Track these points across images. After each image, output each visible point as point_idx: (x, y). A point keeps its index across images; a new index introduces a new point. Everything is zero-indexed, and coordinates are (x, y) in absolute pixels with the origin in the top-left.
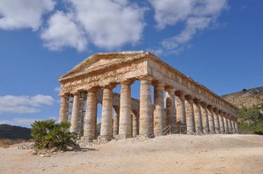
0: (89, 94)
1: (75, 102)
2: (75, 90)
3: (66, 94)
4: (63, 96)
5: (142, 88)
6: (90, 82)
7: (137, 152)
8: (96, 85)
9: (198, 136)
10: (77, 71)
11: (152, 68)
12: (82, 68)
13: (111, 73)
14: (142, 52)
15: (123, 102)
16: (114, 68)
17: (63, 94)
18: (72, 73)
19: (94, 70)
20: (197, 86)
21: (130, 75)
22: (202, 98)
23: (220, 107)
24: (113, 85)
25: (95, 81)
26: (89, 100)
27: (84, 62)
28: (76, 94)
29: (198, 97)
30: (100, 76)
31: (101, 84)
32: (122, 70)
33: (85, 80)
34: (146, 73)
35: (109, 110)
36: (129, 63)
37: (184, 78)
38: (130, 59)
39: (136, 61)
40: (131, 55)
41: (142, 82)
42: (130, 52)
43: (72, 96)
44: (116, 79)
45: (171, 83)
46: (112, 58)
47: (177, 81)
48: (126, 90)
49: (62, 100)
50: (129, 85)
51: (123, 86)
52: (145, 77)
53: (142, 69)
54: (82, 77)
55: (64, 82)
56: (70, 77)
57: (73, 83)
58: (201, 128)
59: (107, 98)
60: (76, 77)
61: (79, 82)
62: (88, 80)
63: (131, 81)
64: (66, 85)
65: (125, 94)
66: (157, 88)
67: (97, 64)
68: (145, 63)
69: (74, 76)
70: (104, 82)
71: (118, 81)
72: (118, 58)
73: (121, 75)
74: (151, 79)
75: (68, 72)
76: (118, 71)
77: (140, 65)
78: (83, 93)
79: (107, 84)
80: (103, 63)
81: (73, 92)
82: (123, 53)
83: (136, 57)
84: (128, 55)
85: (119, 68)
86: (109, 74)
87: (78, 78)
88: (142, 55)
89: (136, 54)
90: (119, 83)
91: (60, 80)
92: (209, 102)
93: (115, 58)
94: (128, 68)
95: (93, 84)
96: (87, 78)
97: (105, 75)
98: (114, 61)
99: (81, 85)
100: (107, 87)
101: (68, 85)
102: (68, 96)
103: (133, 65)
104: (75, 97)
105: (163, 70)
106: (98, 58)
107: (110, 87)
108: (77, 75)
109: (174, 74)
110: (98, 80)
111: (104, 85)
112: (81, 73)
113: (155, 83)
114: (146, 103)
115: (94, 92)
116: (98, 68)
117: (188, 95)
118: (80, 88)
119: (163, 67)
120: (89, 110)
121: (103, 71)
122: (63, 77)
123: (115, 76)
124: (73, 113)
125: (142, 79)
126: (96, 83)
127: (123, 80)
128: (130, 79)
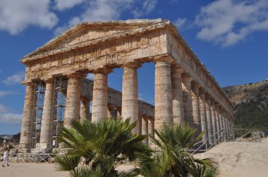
0: (71, 81)
1: (47, 93)
2: (49, 75)
3: (34, 81)
4: (29, 84)
5: (157, 73)
6: (73, 64)
8: (82, 69)
10: (51, 48)
11: (171, 46)
12: (59, 44)
13: (107, 51)
14: (159, 20)
16: (112, 43)
17: (30, 81)
18: (45, 50)
19: (82, 45)
21: (139, 54)
24: (109, 68)
25: (80, 62)
26: (71, 89)
27: (63, 34)
28: (50, 81)
30: (88, 55)
31: (89, 66)
32: (126, 46)
33: (64, 61)
34: (165, 51)
36: (137, 37)
38: (140, 30)
39: (149, 34)
40: (140, 25)
41: (159, 64)
42: (140, 21)
43: (43, 83)
44: (115, 60)
46: (108, 30)
47: (192, 67)
48: (131, 75)
49: (28, 89)
50: (135, 69)
51: (126, 70)
52: (163, 58)
53: (160, 46)
54: (60, 57)
55: (30, 64)
56: (40, 56)
57: (45, 66)
59: (100, 87)
60: (50, 56)
61: (55, 63)
62: (69, 61)
63: (138, 63)
64: (33, 68)
65: (131, 81)
67: (83, 38)
68: (163, 38)
69: (46, 54)
70: (96, 63)
71: (118, 63)
72: (117, 29)
74: (171, 61)
75: (38, 49)
76: (118, 48)
77: (155, 40)
78: (61, 80)
79: (101, 67)
80: (93, 36)
81: (44, 78)
82: (128, 22)
83: (149, 28)
84: (136, 25)
85: (119, 44)
86: (103, 52)
87: (52, 58)
88: (160, 26)
89: (150, 24)
91: (24, 60)
92: (216, 99)
93: (113, 29)
94: (134, 44)
95: (77, 67)
96: (67, 57)
97: (97, 53)
98: (112, 33)
99: (58, 67)
100: (100, 71)
101: (38, 66)
102: (37, 83)
103: (144, 40)
104: (48, 85)
105: (181, 51)
106: (86, 29)
107: (105, 71)
108: (51, 53)
110: (86, 61)
111: (96, 69)
112: (59, 51)
114: (165, 95)
115: (78, 78)
116: (86, 44)
118: (56, 72)
119: (181, 46)
120: (71, 105)
121: (93, 48)
122: (30, 56)
123: (113, 56)
124: (45, 108)
125: (159, 60)
126: (83, 65)
127: (126, 62)
128: (138, 60)
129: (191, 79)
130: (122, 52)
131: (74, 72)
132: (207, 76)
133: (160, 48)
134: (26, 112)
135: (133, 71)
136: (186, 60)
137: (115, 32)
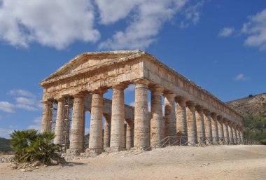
0: (76, 100)
1: (59, 109)
2: (60, 96)
3: (49, 100)
4: (46, 102)
5: (137, 93)
6: (77, 86)
7: (131, 166)
8: (84, 90)
9: (200, 148)
10: (62, 74)
11: (149, 71)
12: (67, 70)
13: (101, 75)
14: (137, 51)
15: (115, 110)
16: (104, 69)
17: (46, 100)
18: (57, 75)
19: (83, 71)
20: (200, 91)
21: (124, 78)
22: (205, 105)
23: (225, 115)
24: (104, 89)
25: (82, 85)
26: (76, 106)
27: (70, 62)
28: (61, 100)
29: (201, 103)
30: (88, 79)
31: (89, 88)
32: (114, 72)
33: (71, 84)
34: (142, 75)
35: (99, 119)
36: (122, 64)
37: (185, 81)
38: (123, 59)
39: (131, 62)
40: (124, 55)
41: (138, 86)
42: (123, 52)
43: (56, 102)
44: (108, 83)
45: (170, 87)
46: (102, 59)
47: (177, 85)
48: (118, 95)
49: (44, 106)
50: (122, 90)
51: (115, 91)
52: (140, 81)
53: (137, 72)
54: (68, 80)
55: (47, 86)
56: (53, 80)
57: (57, 88)
58: (204, 139)
59: (96, 104)
60: (61, 80)
61: (64, 86)
62: (74, 84)
63: (125, 85)
64: (49, 90)
65: (118, 100)
66: (155, 94)
67: (85, 65)
68: (141, 64)
69: (58, 79)
70: (93, 86)
71: (109, 85)
72: (109, 58)
73: (112, 79)
74: (148, 83)
75: (52, 74)
76: (110, 73)
77: (135, 66)
78: (68, 99)
79: (97, 88)
80: (92, 63)
81: (57, 98)
82: (116, 52)
83: (130, 57)
84: (121, 55)
85: (110, 70)
86: (99, 77)
87: (63, 81)
88: (138, 55)
89: (131, 54)
90: (110, 88)
91: (42, 84)
92: (212, 110)
93: (106, 58)
94: (121, 70)
95: (80, 88)
96: (73, 81)
97: (94, 78)
98: (105, 61)
99: (67, 89)
100: (96, 92)
101: (52, 88)
102: (52, 102)
103: (127, 66)
104: (59, 103)
105: (162, 73)
106: (86, 58)
107: (100, 91)
108: (61, 77)
109: (174, 77)
110: (86, 84)
111: (93, 90)
112: (66, 76)
113: (152, 87)
114: (142, 111)
115: (81, 98)
116: (86, 70)
117: (190, 102)
118: (65, 93)
119: (162, 69)
120: (75, 119)
121: (92, 73)
122: (46, 80)
123: (106, 79)
124: (57, 122)
125: (137, 82)
126: (84, 87)
127: (115, 84)
128: (123, 82)
129: (174, 95)
130: (112, 76)
131: (77, 93)
132: (199, 90)
134: (43, 125)
135: (120, 92)
136: (169, 80)
137: (107, 60)
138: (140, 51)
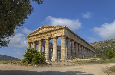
0: (40, 42)
3: (30, 42)
8: (42, 39)
11: (66, 33)
13: (49, 34)
15: (54, 46)
16: (50, 31)
19: (43, 32)
20: (82, 40)
22: (84, 45)
23: (90, 48)
24: (50, 39)
25: (42, 37)
27: (38, 29)
28: (34, 42)
29: (82, 44)
30: (44, 35)
31: (45, 38)
32: (54, 33)
36: (57, 30)
37: (77, 37)
38: (57, 28)
43: (32, 43)
44: (51, 36)
45: (73, 38)
46: (49, 28)
47: (75, 38)
48: (56, 41)
55: (29, 37)
56: (32, 35)
57: (33, 38)
61: (35, 37)
62: (39, 36)
63: (57, 37)
64: (29, 39)
67: (43, 30)
68: (64, 30)
73: (53, 35)
75: (31, 33)
76: (52, 33)
77: (61, 31)
80: (46, 30)
83: (60, 28)
88: (63, 27)
90: (52, 38)
91: (27, 36)
92: (86, 46)
94: (56, 32)
97: (47, 34)
98: (51, 29)
100: (47, 39)
101: (31, 38)
103: (59, 31)
105: (70, 33)
106: (44, 27)
108: (34, 34)
112: (36, 34)
113: (67, 38)
115: (42, 41)
118: (36, 40)
122: (29, 35)
125: (62, 36)
127: (54, 37)
128: (57, 36)
129: (74, 41)
131: (40, 40)
133: (63, 33)
136: (72, 36)
138: (63, 26)
